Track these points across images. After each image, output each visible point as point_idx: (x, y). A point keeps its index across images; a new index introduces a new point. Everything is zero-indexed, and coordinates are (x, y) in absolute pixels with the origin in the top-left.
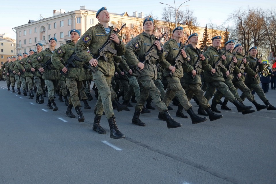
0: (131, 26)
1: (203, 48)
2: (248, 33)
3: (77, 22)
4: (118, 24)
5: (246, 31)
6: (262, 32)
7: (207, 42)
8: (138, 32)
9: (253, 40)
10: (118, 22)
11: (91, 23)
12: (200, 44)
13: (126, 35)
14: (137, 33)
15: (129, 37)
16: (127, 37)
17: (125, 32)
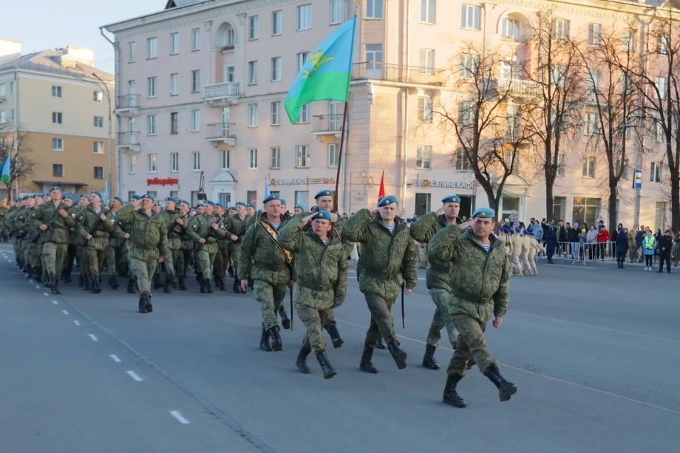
0: (591, 37)
3: (369, 14)
4: (536, 26)
8: (621, 66)
10: (538, 14)
11: (423, 18)
13: (569, 74)
14: (613, 67)
15: (581, 84)
16: (573, 85)
17: (566, 61)
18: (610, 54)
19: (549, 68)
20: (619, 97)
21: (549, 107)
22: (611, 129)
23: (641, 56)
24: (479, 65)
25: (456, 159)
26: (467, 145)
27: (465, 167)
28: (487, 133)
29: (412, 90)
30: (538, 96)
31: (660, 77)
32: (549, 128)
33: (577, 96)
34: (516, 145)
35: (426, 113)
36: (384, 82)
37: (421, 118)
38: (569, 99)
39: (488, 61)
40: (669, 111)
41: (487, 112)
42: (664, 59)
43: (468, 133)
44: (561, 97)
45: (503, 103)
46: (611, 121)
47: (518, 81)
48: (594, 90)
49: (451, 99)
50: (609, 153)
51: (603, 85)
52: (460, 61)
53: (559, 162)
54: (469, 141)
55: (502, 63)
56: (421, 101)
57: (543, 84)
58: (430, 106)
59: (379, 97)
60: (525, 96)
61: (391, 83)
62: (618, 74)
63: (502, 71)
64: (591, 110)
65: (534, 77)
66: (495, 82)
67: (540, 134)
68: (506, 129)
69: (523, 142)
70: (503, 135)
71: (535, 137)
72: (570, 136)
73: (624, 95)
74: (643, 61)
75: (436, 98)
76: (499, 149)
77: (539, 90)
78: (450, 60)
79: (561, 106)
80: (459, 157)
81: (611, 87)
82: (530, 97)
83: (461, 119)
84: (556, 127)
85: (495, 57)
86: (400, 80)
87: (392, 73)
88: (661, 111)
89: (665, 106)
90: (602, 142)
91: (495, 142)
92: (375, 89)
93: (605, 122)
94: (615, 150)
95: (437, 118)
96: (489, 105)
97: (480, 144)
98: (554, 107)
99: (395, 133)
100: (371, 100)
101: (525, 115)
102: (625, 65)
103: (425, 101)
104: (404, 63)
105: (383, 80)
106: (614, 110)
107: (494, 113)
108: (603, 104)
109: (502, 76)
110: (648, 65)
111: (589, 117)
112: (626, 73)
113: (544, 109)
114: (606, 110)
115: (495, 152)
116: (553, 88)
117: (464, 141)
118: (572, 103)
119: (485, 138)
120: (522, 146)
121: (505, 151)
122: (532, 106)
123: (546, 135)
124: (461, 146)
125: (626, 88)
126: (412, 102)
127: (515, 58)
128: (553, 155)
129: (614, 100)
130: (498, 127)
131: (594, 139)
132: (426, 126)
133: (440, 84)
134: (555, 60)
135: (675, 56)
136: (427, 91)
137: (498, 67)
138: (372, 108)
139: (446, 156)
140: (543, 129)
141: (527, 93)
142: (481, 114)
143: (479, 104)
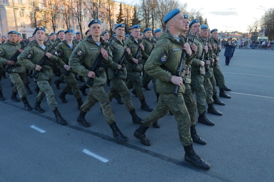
1: (119, 20)
2: (148, 11)
5: (147, 9)
6: (156, 10)
7: (122, 16)
9: (151, 16)
12: (117, 17)
13: (56, 6)
15: (59, 8)
16: (57, 9)
17: (54, 3)
18: (64, 2)
19: (51, 5)
20: (67, 12)
21: (52, 13)
22: (66, 19)
23: (71, 3)
24: (34, 3)
25: (31, 25)
26: (33, 22)
27: (34, 27)
28: (38, 19)
29: (17, 9)
30: (49, 11)
31: (75, 7)
32: (53, 18)
33: (58, 11)
34: (45, 22)
35: (22, 14)
36: (9, 7)
37: (21, 16)
38: (56, 12)
39: (36, 2)
40: (78, 15)
41: (37, 14)
42: (76, 3)
43: (33, 19)
44: (54, 11)
45: (41, 12)
46: (66, 16)
47: (44, 7)
48: (62, 10)
49: (28, 11)
50: (67, 23)
51: (64, 9)
52: (29, 2)
53: (56, 25)
54: (34, 21)
55: (40, 3)
56: (20, 12)
57: (50, 8)
58: (23, 13)
59: (8, 10)
60: (46, 11)
61: (11, 7)
62: (67, 7)
63: (40, 5)
64: (62, 14)
65: (47, 6)
66: (38, 7)
67: (51, 19)
68: (42, 18)
69: (47, 21)
70: (42, 20)
71: (50, 20)
72: (58, 20)
73: (68, 11)
74: (72, 4)
75: (24, 11)
76: (41, 23)
77: (49, 10)
78: (26, 2)
79: (55, 13)
80: (32, 25)
81: (65, 9)
82: (47, 11)
83: (31, 16)
84: (54, 18)
85: (38, 2)
86: (13, 6)
87: (11, 5)
88: (76, 14)
89: (77, 13)
90: (65, 21)
91: (40, 21)
92: (7, 8)
93: (65, 17)
94: (68, 23)
95: (25, 16)
96: (38, 13)
97: (37, 22)
98: (53, 13)
99: (14, 19)
100: (6, 11)
101: (47, 15)
102: (68, 4)
103: (21, 12)
104: (14, 2)
105: (9, 6)
106: (66, 14)
107: (39, 14)
108: (64, 13)
109: (40, 6)
110: (73, 5)
111: (62, 16)
112: (68, 6)
113: (51, 14)
114: (65, 14)
115: (40, 24)
116: (52, 9)
117: (33, 21)
118: (57, 13)
119: (38, 20)
120: (47, 22)
121: (43, 23)
122: (48, 13)
123: (52, 19)
124: (32, 22)
125: (69, 10)
126: (18, 12)
127: (43, 2)
128: (54, 24)
129: (66, 12)
130: (41, 18)
131: (63, 21)
132: (22, 17)
133: (24, 8)
134: (52, 3)
135: (78, 3)
136: (21, 9)
137: (39, 4)
138: (7, 13)
139: (28, 25)
140: (51, 18)
141: (46, 10)
142: (36, 15)
143: (35, 13)
